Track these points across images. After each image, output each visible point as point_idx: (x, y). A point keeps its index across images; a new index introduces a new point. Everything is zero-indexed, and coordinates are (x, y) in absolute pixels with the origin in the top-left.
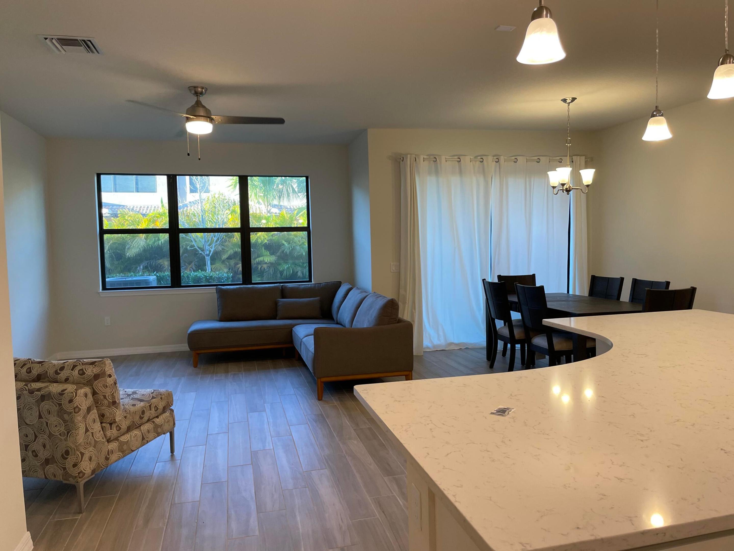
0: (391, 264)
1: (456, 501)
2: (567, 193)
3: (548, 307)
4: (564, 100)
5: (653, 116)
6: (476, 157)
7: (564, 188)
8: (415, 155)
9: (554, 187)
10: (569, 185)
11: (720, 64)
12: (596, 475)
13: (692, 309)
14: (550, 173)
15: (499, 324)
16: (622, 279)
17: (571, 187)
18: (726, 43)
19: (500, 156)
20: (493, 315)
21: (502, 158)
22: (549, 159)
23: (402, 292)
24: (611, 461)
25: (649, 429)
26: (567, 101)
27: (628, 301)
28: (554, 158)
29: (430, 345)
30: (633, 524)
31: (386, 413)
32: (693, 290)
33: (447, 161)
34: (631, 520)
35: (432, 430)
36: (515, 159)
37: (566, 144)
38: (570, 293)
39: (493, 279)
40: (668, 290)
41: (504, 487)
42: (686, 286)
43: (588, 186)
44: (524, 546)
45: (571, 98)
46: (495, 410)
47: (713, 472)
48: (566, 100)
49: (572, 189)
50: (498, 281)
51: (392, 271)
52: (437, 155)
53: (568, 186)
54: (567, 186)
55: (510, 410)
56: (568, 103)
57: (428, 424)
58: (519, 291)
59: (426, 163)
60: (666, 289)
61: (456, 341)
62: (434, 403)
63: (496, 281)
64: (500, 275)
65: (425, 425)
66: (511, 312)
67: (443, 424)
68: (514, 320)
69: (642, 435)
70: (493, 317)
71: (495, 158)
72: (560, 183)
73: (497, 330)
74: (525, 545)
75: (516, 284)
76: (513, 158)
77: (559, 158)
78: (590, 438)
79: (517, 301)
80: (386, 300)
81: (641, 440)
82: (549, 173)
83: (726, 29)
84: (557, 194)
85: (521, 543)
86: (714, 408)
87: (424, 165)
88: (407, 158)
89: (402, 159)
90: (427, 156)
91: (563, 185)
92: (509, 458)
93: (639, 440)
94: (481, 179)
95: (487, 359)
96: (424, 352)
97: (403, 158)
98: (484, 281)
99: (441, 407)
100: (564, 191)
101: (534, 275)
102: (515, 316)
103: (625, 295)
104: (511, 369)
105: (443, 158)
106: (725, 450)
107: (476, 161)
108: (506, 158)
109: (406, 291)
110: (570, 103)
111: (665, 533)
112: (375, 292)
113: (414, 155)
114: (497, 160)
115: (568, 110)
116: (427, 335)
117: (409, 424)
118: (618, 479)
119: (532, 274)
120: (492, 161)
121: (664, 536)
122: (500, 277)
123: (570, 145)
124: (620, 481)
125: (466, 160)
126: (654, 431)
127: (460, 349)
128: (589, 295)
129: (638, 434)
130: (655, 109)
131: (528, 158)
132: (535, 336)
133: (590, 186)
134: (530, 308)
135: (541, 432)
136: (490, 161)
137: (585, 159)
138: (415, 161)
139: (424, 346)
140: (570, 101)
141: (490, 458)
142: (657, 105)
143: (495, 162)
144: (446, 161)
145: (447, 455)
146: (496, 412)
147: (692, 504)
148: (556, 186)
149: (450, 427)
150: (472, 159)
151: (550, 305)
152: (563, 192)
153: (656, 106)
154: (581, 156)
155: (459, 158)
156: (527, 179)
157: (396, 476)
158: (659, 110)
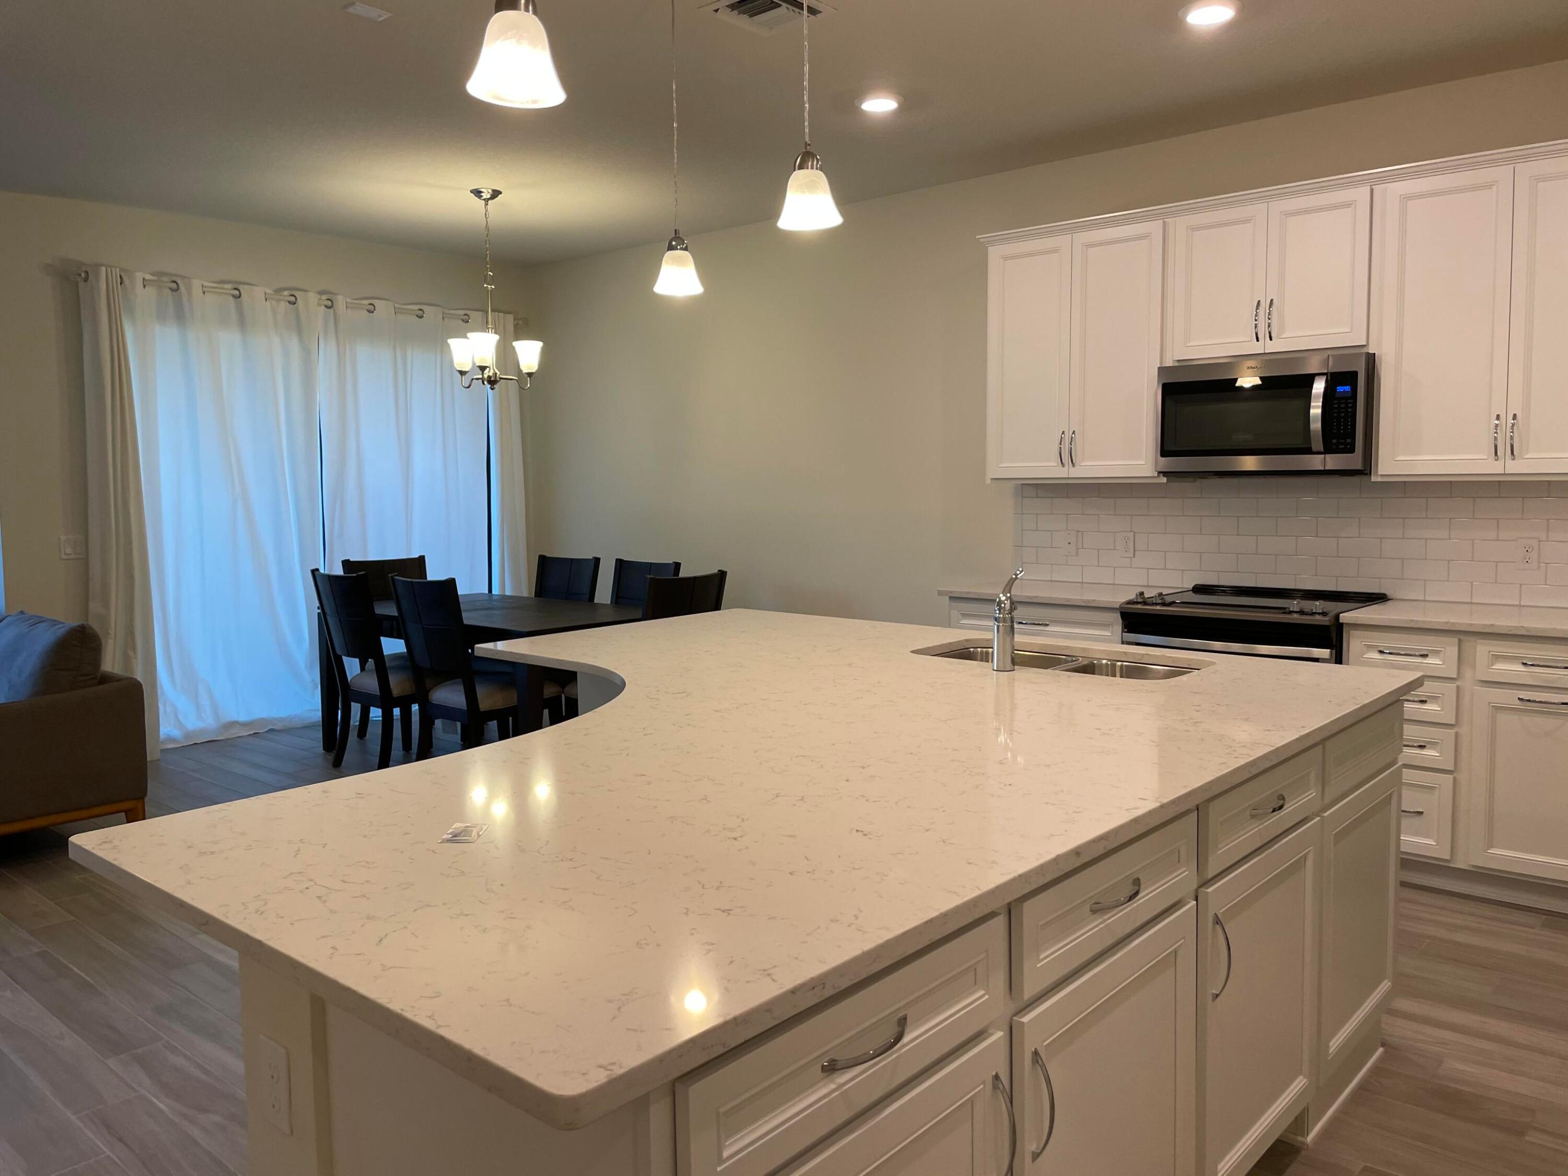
0: (59, 539)
1: (439, 1027)
2: (490, 386)
3: (466, 622)
4: (478, 193)
5: (671, 248)
6: (278, 291)
7: (486, 376)
8: (121, 270)
9: (462, 373)
10: (494, 370)
11: (797, 168)
12: (685, 913)
13: (720, 610)
14: (454, 343)
15: (352, 666)
16: (597, 560)
17: (498, 375)
18: (807, 130)
19: (335, 294)
20: (339, 647)
21: (340, 301)
22: (443, 313)
23: (94, 607)
24: (700, 883)
25: (738, 817)
26: (482, 194)
27: (609, 602)
28: (452, 312)
29: (176, 733)
30: (774, 980)
31: (189, 883)
32: (722, 575)
33: (206, 293)
34: (769, 975)
35: (323, 899)
36: (370, 304)
37: (485, 285)
38: (493, 593)
39: (331, 568)
40: (677, 577)
41: (527, 974)
42: (710, 569)
43: (530, 375)
44: (608, 1070)
45: (490, 191)
46: (448, 834)
47: (859, 869)
48: (481, 192)
49: (501, 378)
50: (344, 573)
51: (64, 557)
52: (180, 276)
53: (492, 372)
54: (489, 371)
55: (479, 827)
56: (484, 200)
57: (307, 888)
58: (400, 590)
59: (151, 291)
60: (674, 576)
61: (243, 718)
62: (303, 843)
63: (339, 571)
64: (349, 560)
65: (301, 892)
66: (382, 638)
67: (344, 882)
68: (387, 655)
69: (732, 830)
70: (339, 652)
71: (324, 297)
72: (478, 364)
73: (349, 680)
74: (609, 1067)
75: (392, 578)
76: (366, 302)
77: (463, 313)
78: (650, 851)
79: (396, 614)
80: (63, 629)
81: (733, 838)
82: (450, 341)
83: (806, 105)
84: (469, 387)
85: (600, 1067)
86: (822, 766)
87: (144, 297)
88: (97, 275)
89: (83, 275)
90: (153, 274)
91: (483, 369)
92: (514, 918)
93: (729, 838)
94: (294, 344)
95: (324, 749)
96: (162, 751)
97: (87, 272)
98: (316, 572)
99: (324, 847)
100: (485, 383)
101: (422, 559)
102: (393, 646)
103: (604, 592)
104: (384, 763)
105: (196, 284)
106: (862, 831)
107: (279, 301)
108: (349, 300)
109: (106, 604)
110: (489, 199)
111: (824, 984)
112: (22, 612)
113: (118, 270)
114: (329, 303)
115: (486, 214)
116: (168, 710)
117: (259, 896)
118: (723, 911)
119: (417, 556)
120: (318, 304)
121: (824, 988)
122: (347, 564)
123: (493, 287)
124: (727, 914)
125: (255, 296)
126: (747, 819)
127: (254, 733)
128: (535, 596)
129: (724, 828)
130: (674, 236)
131: (397, 306)
132: (436, 685)
133: (534, 376)
134: (425, 626)
135: (557, 857)
136: (311, 302)
137: (515, 319)
138: (121, 284)
139: (162, 736)
140: (489, 196)
141: (476, 927)
142: (677, 228)
143: (323, 307)
144: (204, 293)
145: (380, 941)
146: (451, 836)
147: (849, 926)
148: (467, 370)
149: (362, 884)
150: (268, 294)
151: (469, 618)
152: (483, 383)
153: (676, 230)
154: (506, 312)
155: (236, 289)
156: (398, 353)
157: (139, 1051)
158: (680, 238)
